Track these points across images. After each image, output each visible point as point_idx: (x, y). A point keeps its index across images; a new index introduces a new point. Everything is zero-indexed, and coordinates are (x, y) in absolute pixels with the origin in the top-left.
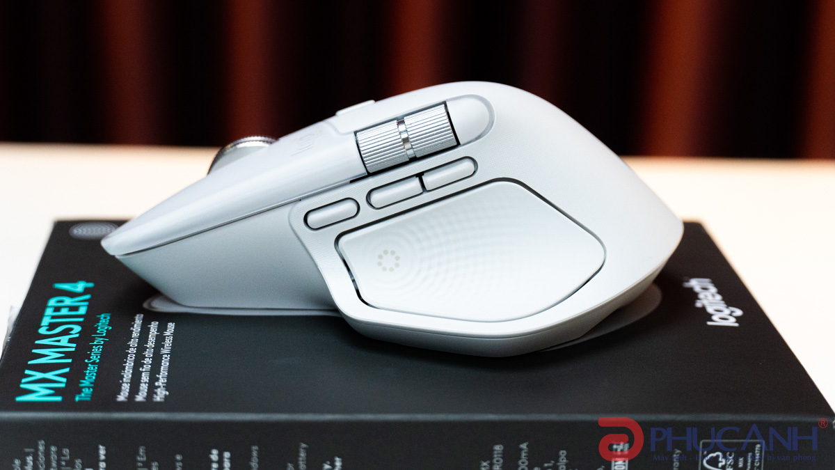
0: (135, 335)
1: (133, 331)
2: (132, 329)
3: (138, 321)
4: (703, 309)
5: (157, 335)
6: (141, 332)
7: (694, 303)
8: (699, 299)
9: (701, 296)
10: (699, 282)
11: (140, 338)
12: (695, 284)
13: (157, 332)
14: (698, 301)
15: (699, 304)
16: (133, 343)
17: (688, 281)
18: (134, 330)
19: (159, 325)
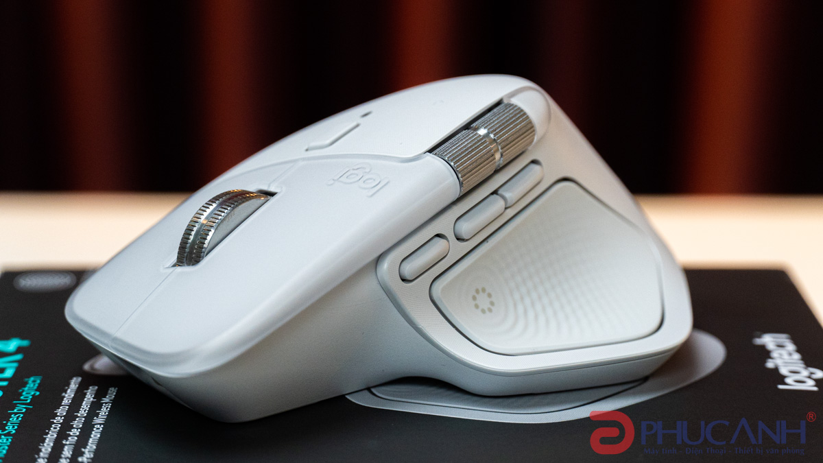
0: (65, 401)
1: (64, 397)
2: (63, 394)
3: (74, 384)
4: (776, 370)
5: (92, 402)
6: (73, 399)
7: (765, 362)
8: (770, 358)
9: (774, 354)
10: (774, 338)
11: (70, 406)
12: (768, 340)
13: (94, 398)
14: (770, 360)
15: (770, 364)
16: (62, 411)
17: (759, 337)
18: (66, 395)
19: (97, 391)
